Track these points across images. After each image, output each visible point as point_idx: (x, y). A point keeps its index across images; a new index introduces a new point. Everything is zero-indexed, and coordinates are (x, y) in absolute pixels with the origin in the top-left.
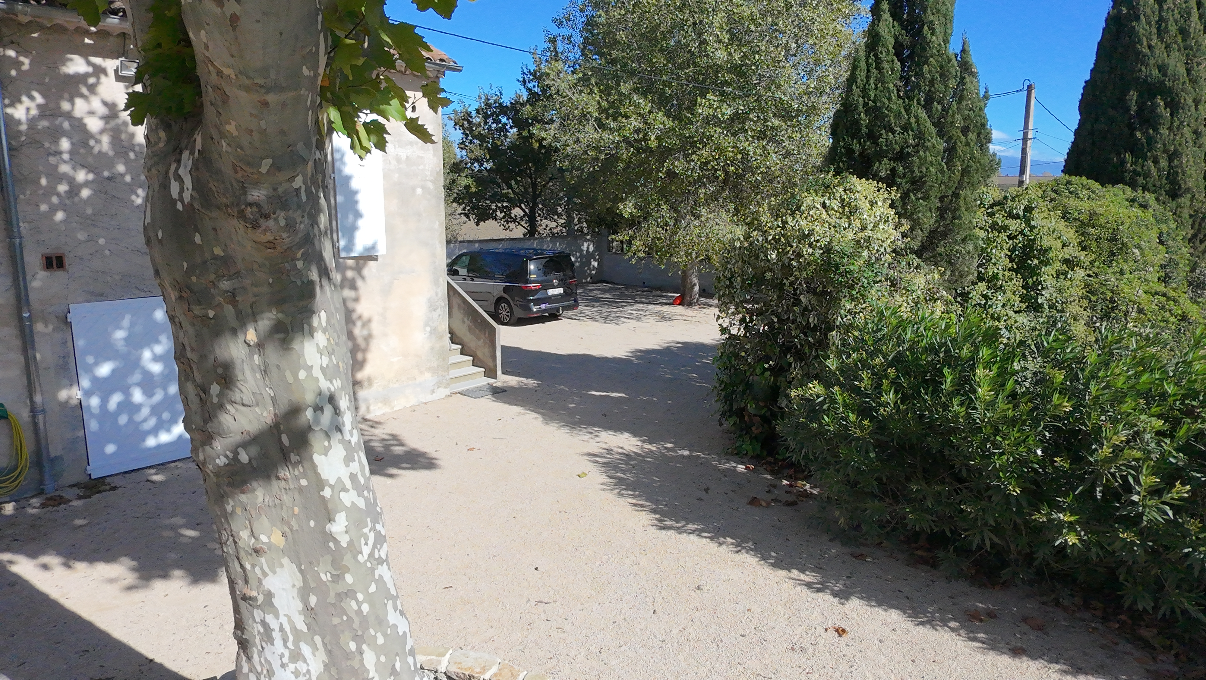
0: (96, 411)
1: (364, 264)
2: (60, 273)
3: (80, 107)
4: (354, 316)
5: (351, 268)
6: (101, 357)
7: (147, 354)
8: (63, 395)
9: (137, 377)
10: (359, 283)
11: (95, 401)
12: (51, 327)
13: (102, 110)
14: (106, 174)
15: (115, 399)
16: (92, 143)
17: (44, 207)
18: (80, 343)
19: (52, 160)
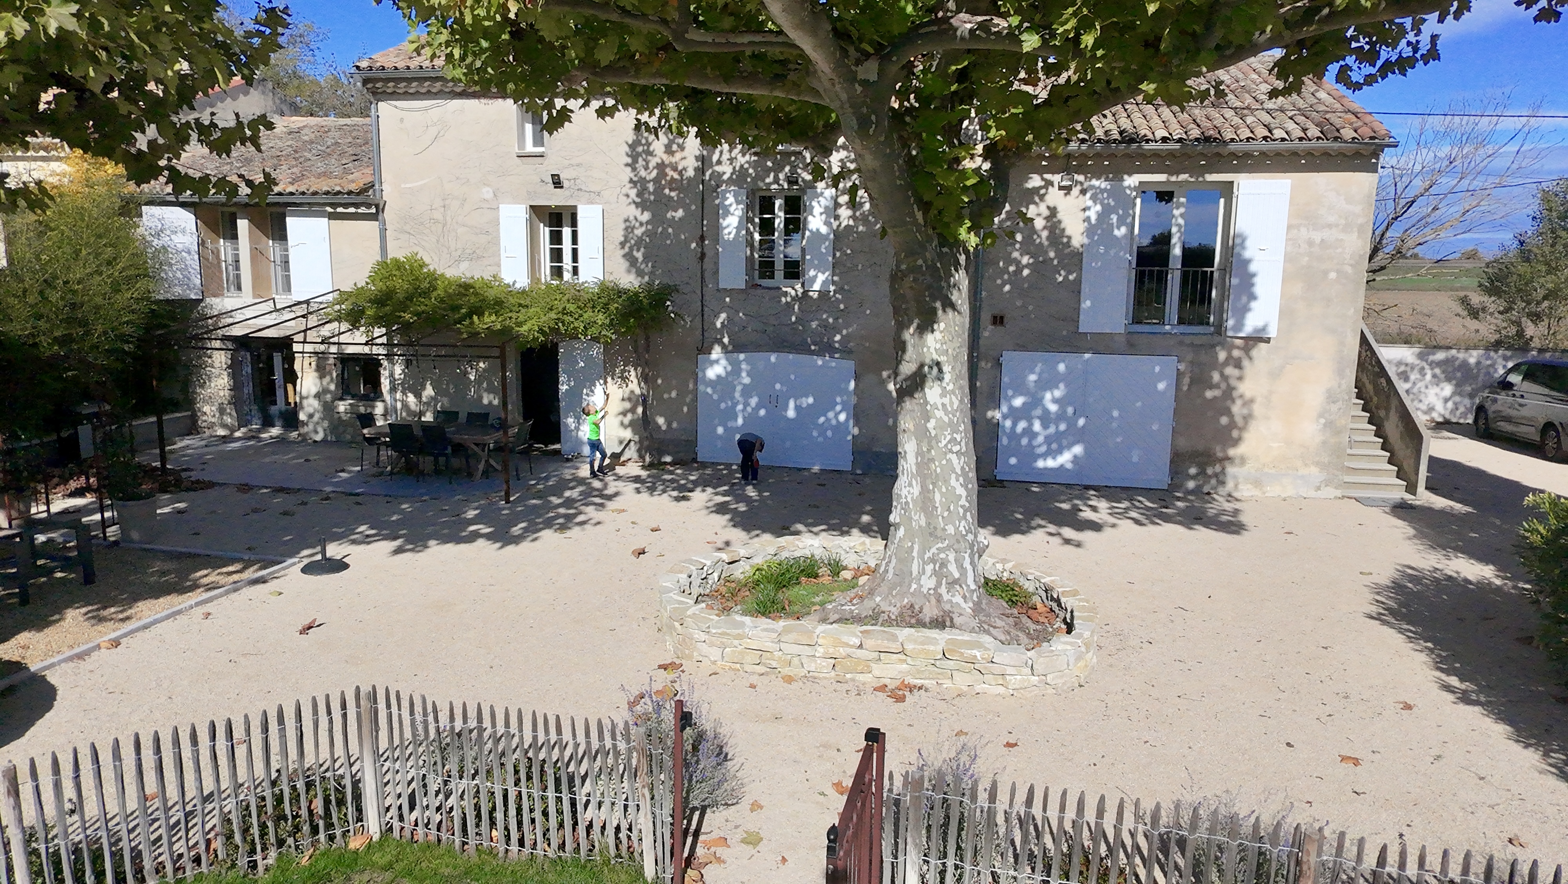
0: (1008, 431)
1: (1253, 346)
2: (1000, 328)
3: (1032, 211)
4: (1235, 394)
5: (1238, 348)
6: (1018, 392)
7: (1048, 396)
8: (990, 414)
9: (1038, 412)
10: (1246, 363)
11: (1008, 423)
12: (989, 365)
13: (1046, 213)
14: (1041, 259)
15: (1022, 425)
16: (1035, 237)
17: (999, 282)
18: (1005, 379)
19: (1009, 248)
